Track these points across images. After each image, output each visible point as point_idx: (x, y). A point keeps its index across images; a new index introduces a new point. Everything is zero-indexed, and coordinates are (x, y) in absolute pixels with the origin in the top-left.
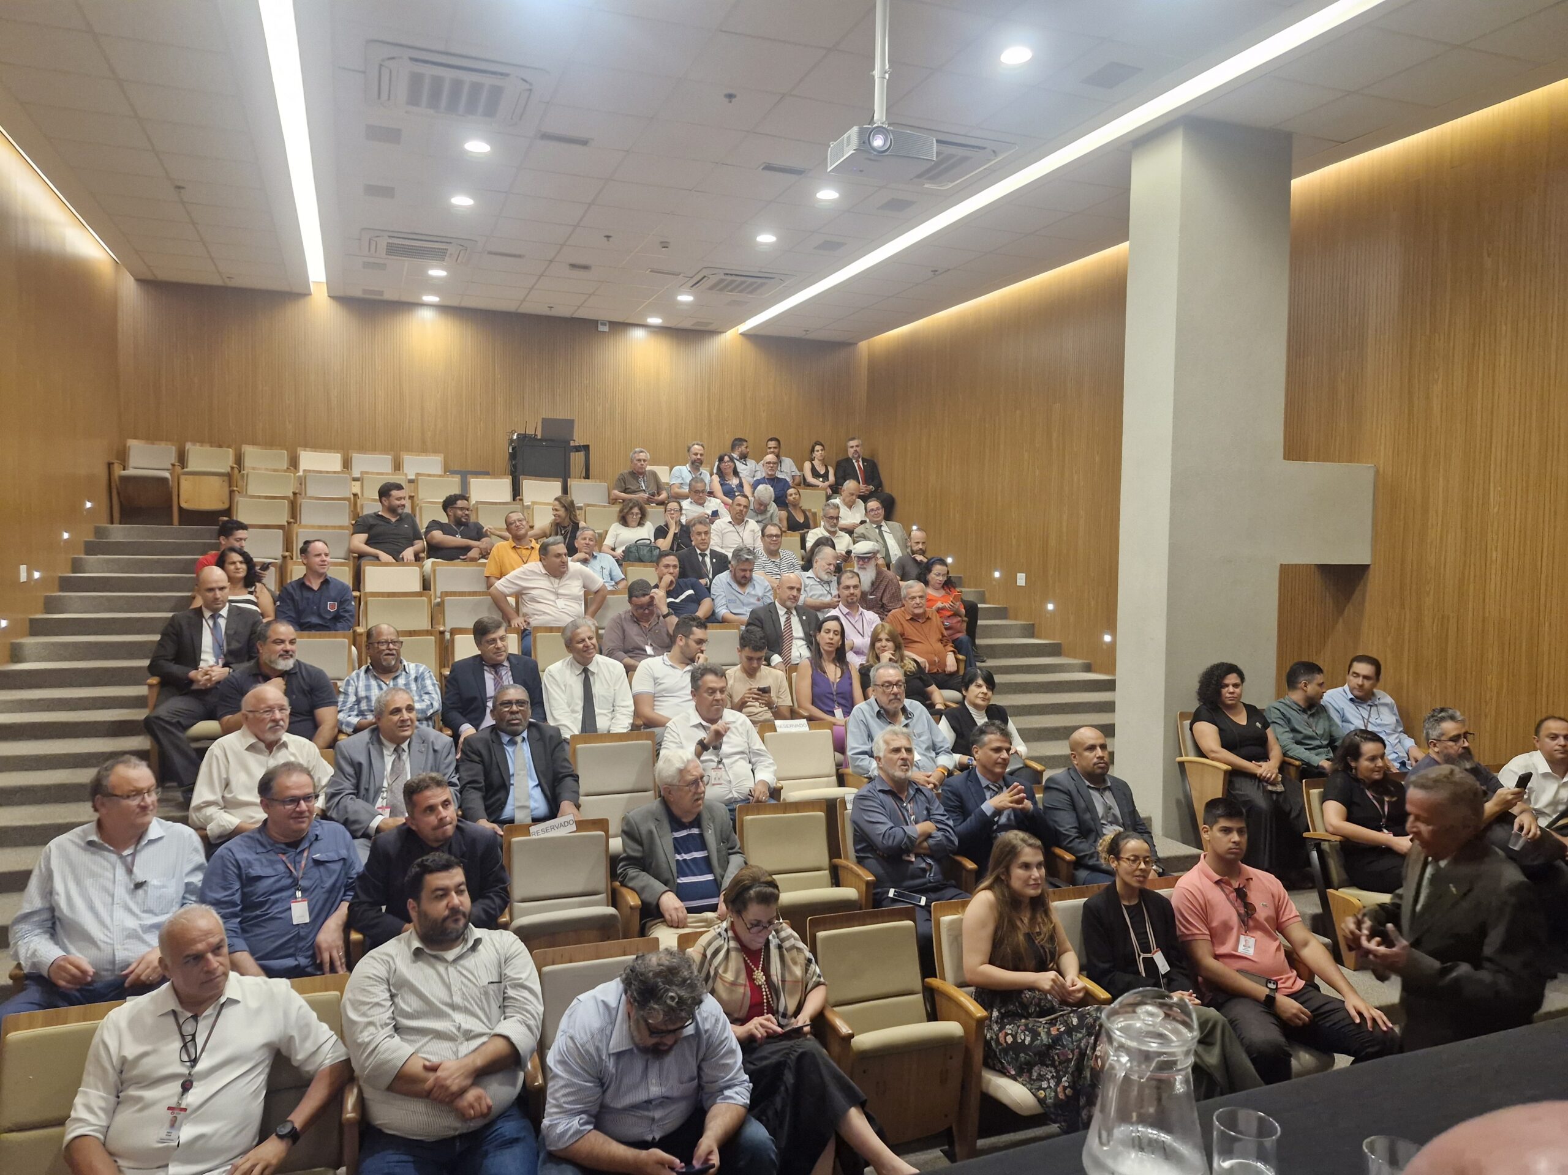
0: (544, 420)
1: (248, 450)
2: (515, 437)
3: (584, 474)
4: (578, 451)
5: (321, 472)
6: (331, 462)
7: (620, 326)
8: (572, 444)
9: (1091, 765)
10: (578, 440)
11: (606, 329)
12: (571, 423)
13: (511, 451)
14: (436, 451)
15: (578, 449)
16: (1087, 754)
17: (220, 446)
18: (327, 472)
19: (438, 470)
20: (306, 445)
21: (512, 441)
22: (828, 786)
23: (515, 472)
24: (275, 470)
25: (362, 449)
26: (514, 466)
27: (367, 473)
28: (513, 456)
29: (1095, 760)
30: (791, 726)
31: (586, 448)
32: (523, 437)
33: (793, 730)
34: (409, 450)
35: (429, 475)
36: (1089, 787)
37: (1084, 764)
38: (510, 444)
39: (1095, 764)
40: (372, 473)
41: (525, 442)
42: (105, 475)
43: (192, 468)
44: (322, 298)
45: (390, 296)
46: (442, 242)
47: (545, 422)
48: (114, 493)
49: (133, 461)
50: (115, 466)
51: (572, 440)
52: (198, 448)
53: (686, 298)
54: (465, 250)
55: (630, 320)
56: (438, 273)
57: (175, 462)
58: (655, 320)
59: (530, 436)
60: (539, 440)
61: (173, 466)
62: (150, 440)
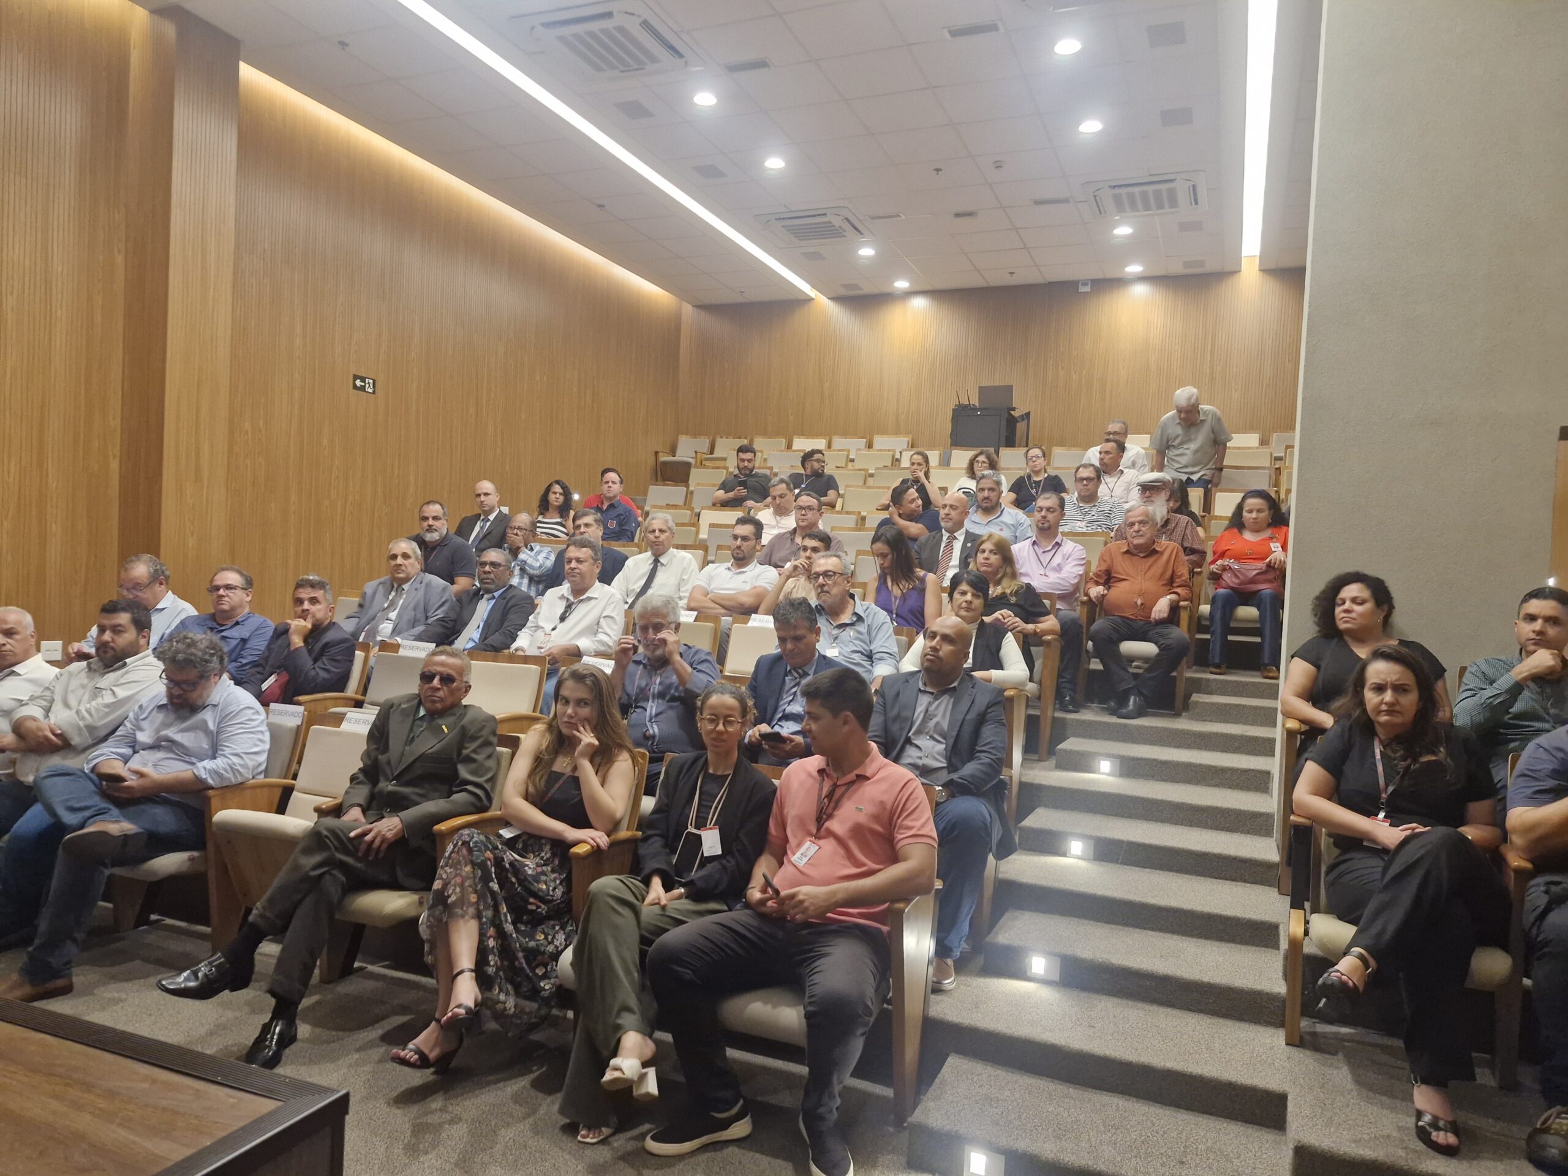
0: (979, 388)
7: (1104, 283)
11: (1085, 289)
12: (1009, 389)
15: (1019, 419)
26: (950, 439)
36: (920, 690)
41: (961, 413)
42: (651, 461)
43: (716, 455)
44: (821, 300)
45: (868, 289)
46: (819, 215)
47: (982, 390)
48: (659, 473)
49: (679, 452)
50: (661, 454)
51: (1014, 409)
52: (724, 439)
53: (1123, 231)
54: (847, 219)
55: (1110, 274)
56: (867, 252)
57: (706, 451)
58: (1134, 268)
59: (966, 406)
60: (975, 409)
61: (696, 452)
62: (695, 435)
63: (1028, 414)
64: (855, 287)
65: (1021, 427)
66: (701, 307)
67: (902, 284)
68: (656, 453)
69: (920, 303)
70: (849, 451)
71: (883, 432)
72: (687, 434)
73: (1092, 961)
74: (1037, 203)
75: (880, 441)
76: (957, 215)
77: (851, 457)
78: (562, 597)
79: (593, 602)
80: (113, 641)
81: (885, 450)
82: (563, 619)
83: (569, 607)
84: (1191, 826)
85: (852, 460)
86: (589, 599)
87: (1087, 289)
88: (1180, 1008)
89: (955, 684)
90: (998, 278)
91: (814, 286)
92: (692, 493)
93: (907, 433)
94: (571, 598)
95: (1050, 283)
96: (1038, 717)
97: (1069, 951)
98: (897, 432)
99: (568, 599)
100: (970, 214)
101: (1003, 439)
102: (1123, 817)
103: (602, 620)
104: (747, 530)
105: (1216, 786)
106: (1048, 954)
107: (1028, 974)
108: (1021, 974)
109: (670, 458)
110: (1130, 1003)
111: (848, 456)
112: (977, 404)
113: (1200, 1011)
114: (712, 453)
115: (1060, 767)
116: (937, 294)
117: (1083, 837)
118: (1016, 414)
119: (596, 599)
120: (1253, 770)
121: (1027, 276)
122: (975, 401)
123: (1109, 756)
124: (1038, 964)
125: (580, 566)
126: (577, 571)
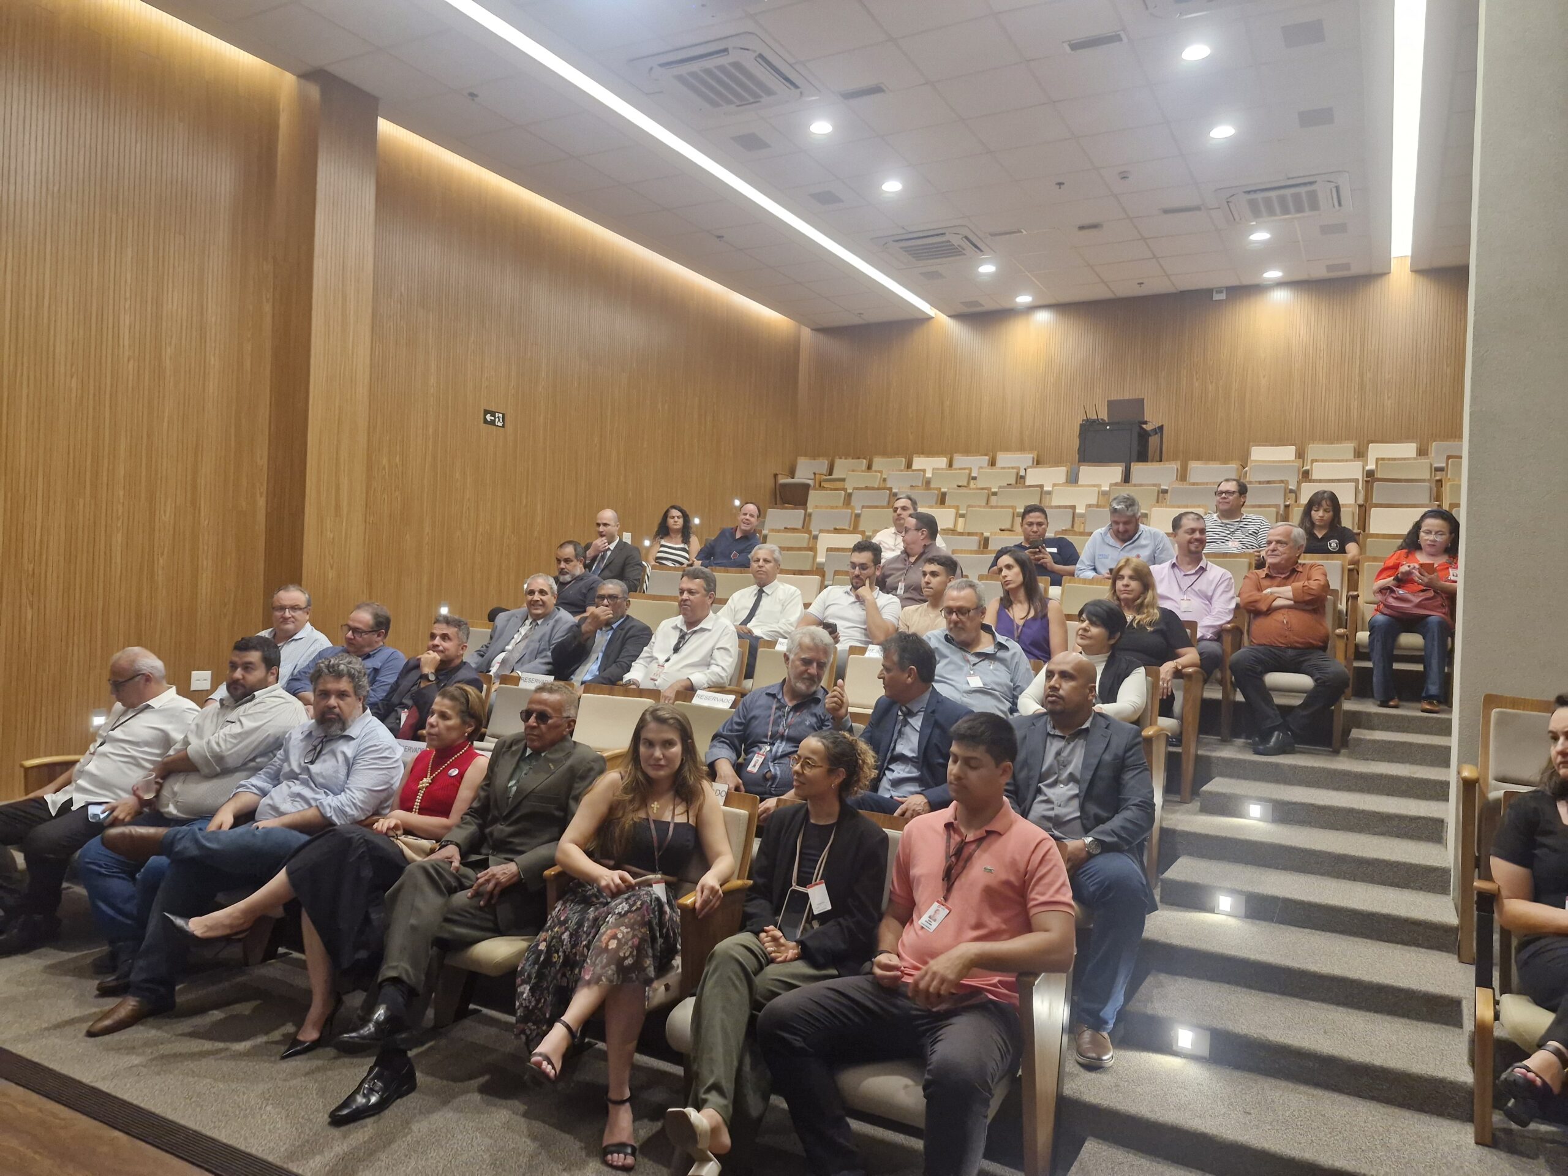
1: (878, 461)
6: (938, 463)
7: (1241, 290)
12: (1140, 402)
15: (1152, 432)
17: (859, 458)
31: (1160, 430)
36: (1049, 734)
41: (1089, 428)
42: (770, 483)
43: (834, 476)
44: (941, 319)
45: (989, 305)
46: (937, 235)
47: (1111, 404)
48: (778, 496)
49: (798, 474)
50: (780, 477)
51: (1146, 423)
52: (843, 460)
53: (1260, 236)
54: (966, 238)
55: (1246, 281)
56: (987, 269)
57: (825, 472)
58: (1273, 274)
59: (1094, 421)
60: (1103, 423)
61: (815, 474)
62: (814, 456)
63: (1161, 428)
64: (976, 304)
65: (1153, 441)
66: (822, 330)
67: (1024, 299)
68: (776, 476)
69: (1043, 317)
70: (971, 469)
71: (1007, 449)
72: (806, 455)
73: (1245, 1036)
74: (1166, 211)
75: (1003, 459)
76: (1082, 228)
77: (974, 475)
78: (676, 627)
79: (707, 634)
80: (244, 678)
81: (1009, 468)
82: (676, 649)
83: (683, 638)
84: (1355, 880)
85: (975, 478)
86: (703, 630)
87: (1223, 296)
88: (1349, 1094)
89: (1087, 725)
90: (1126, 289)
91: (933, 304)
92: (810, 515)
93: (1031, 450)
94: (685, 629)
95: (1182, 292)
96: (1178, 754)
97: (1219, 1024)
98: (1022, 449)
99: (681, 630)
100: (1094, 226)
101: (1135, 454)
102: (1277, 868)
103: (716, 652)
104: (865, 557)
105: (1383, 834)
106: (1197, 1026)
107: (1174, 1048)
108: (1164, 1047)
109: (789, 480)
110: (1291, 1085)
111: (970, 474)
112: (1106, 419)
113: (1373, 1098)
114: (831, 474)
115: (1205, 810)
116: (1061, 308)
117: (1232, 891)
118: (1148, 427)
119: (709, 630)
120: (1424, 818)
121: (1157, 285)
122: (1104, 415)
123: (1260, 800)
124: (1185, 1038)
125: (692, 597)
126: (688, 603)
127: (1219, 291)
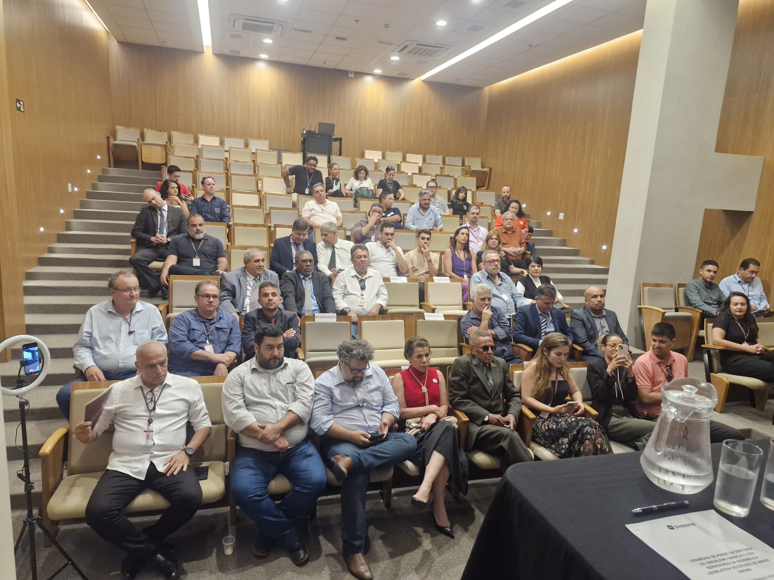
0: (319, 123)
1: (175, 135)
2: (305, 132)
3: (339, 153)
4: (336, 141)
5: (209, 146)
6: (214, 141)
7: (360, 74)
8: (333, 137)
9: (594, 305)
10: (336, 135)
11: (352, 75)
12: (333, 125)
13: (302, 140)
14: (265, 139)
15: (336, 140)
16: (593, 299)
17: (161, 131)
18: (213, 146)
19: (267, 148)
20: (202, 133)
21: (303, 134)
22: (459, 309)
23: (304, 151)
24: (188, 144)
25: (229, 136)
26: (304, 148)
27: (232, 148)
28: (304, 142)
29: (597, 303)
30: (441, 280)
31: (340, 139)
32: (309, 132)
33: (442, 282)
34: (252, 137)
35: (262, 150)
36: (594, 317)
37: (591, 304)
38: (302, 136)
39: (596, 305)
40: (234, 148)
41: (310, 135)
42: (106, 144)
44: (209, 55)
48: (110, 152)
49: (121, 138)
50: (110, 140)
51: (334, 135)
52: (150, 132)
53: (395, 58)
55: (366, 71)
56: (268, 41)
58: (378, 71)
59: (312, 132)
60: (315, 133)
61: (138, 139)
62: (127, 126)
67: (264, 56)
72: (119, 124)
74: (380, 42)
75: (253, 143)
78: (354, 276)
86: (370, 277)
90: (316, 63)
94: (360, 277)
95: (335, 69)
100: (344, 39)
119: (372, 276)
121: (330, 65)
122: (316, 130)
125: (366, 259)
126: (365, 262)
127: (351, 73)
